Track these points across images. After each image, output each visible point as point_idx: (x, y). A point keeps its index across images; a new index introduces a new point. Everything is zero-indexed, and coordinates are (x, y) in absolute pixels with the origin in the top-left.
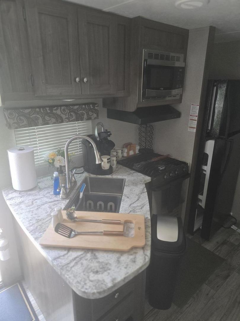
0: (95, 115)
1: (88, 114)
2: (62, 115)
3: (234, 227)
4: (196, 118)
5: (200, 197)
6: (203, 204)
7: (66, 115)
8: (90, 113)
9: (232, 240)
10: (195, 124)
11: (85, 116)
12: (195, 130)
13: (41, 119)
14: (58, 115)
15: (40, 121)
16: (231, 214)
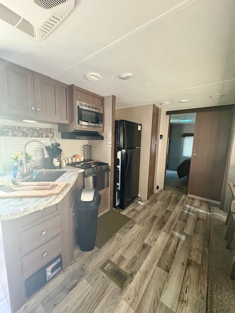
0: (52, 135)
1: (46, 134)
2: (27, 132)
3: (139, 202)
4: (111, 139)
5: (118, 184)
6: (119, 188)
7: (30, 132)
8: (48, 133)
9: (137, 208)
10: (110, 142)
11: (45, 135)
12: (111, 146)
13: (11, 132)
14: (24, 131)
15: (10, 133)
16: (139, 195)
